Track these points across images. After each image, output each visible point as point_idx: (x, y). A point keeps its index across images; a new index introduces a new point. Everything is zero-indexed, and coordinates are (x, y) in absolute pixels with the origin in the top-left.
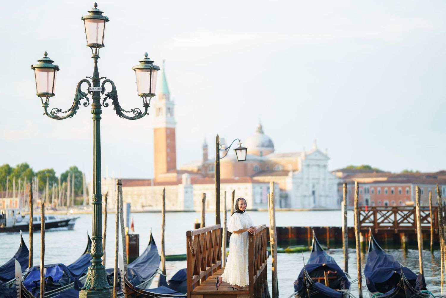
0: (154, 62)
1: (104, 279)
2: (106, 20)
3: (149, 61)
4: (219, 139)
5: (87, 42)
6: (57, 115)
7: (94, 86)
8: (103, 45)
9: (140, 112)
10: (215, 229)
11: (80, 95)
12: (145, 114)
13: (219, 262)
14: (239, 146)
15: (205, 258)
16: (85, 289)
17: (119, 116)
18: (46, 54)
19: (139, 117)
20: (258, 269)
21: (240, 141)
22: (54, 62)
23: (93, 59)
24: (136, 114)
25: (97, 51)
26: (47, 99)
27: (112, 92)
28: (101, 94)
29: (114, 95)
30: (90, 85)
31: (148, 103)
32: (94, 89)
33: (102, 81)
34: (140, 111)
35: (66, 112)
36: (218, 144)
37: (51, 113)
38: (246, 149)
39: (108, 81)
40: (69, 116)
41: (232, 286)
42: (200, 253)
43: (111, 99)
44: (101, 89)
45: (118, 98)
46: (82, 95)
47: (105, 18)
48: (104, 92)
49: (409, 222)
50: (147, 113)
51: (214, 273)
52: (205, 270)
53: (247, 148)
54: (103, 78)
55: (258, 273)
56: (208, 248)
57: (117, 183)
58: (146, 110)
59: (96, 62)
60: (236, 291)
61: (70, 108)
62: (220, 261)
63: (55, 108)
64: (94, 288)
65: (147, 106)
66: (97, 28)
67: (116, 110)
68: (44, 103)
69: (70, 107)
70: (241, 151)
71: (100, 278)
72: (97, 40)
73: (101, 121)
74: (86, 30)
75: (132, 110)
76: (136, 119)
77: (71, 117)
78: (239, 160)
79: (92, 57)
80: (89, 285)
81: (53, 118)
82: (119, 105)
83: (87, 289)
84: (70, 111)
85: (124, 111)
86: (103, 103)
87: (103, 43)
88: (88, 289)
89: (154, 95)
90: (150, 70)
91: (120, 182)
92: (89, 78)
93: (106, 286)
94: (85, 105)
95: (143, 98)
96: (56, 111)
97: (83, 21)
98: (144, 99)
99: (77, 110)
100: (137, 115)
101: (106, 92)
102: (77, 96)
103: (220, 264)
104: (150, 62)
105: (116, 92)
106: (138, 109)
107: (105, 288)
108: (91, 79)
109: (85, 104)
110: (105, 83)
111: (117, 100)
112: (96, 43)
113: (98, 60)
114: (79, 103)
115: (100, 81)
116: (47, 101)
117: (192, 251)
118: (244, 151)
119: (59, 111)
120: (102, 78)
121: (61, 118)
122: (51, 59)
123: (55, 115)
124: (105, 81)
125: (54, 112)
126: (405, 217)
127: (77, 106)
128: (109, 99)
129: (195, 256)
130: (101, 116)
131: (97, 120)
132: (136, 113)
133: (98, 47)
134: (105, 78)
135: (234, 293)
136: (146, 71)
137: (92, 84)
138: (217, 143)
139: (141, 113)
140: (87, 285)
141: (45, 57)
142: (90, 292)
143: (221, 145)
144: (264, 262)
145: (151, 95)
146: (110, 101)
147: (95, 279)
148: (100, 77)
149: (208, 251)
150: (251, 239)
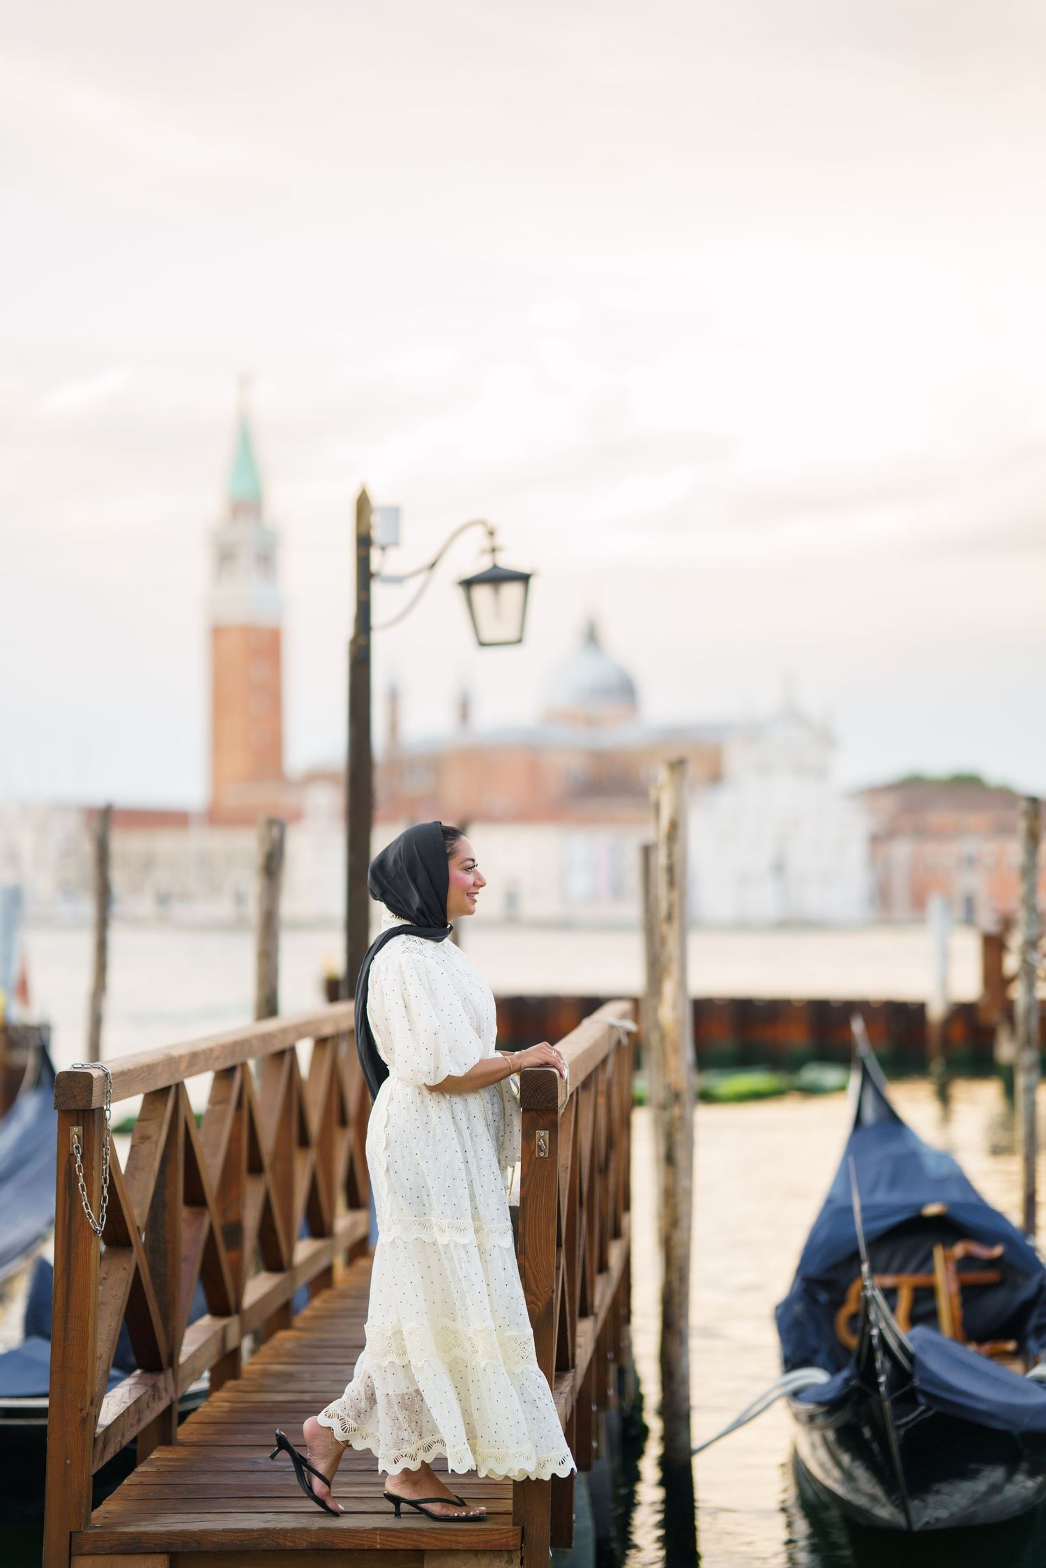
4: (370, 511)
10: (327, 1030)
13: (353, 1226)
14: (482, 565)
15: (234, 1232)
20: (585, 1311)
21: (491, 533)
36: (364, 543)
38: (524, 578)
41: (391, 1488)
51: (317, 1303)
52: (238, 1309)
53: (529, 571)
55: (586, 1334)
56: (267, 1159)
60: (419, 1531)
62: (361, 1216)
70: (497, 592)
78: (487, 636)
103: (360, 1232)
117: (96, 1220)
118: (511, 591)
129: (127, 1247)
135: (400, 1544)
138: (361, 529)
143: (383, 548)
144: (615, 1235)
149: (268, 1176)
150: (542, 1133)
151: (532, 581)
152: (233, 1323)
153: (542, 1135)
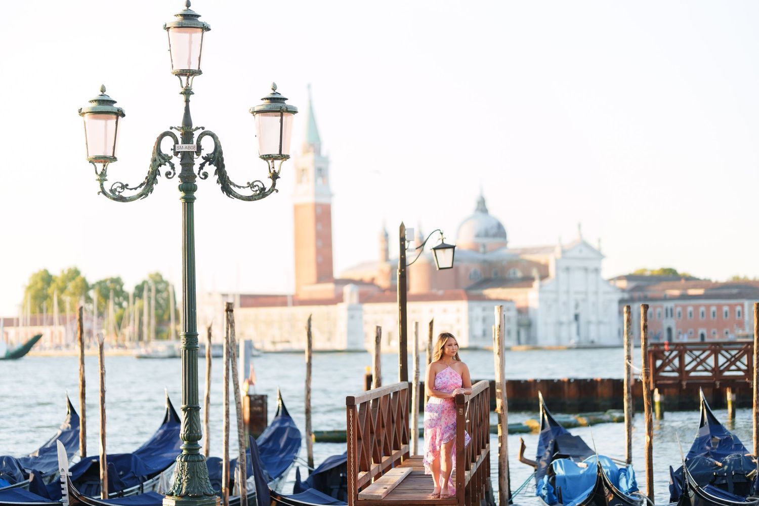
0: (287, 99)
1: (203, 478)
2: (205, 28)
3: (278, 99)
4: (405, 230)
5: (173, 67)
6: (121, 194)
7: (184, 142)
8: (199, 72)
9: (262, 187)
10: (397, 390)
11: (160, 158)
12: (271, 191)
13: (405, 447)
14: (440, 243)
15: (379, 441)
16: (172, 494)
17: (227, 194)
18: (103, 90)
19: (261, 196)
20: (474, 461)
21: (442, 234)
22: (115, 102)
23: (182, 95)
24: (256, 191)
25: (190, 83)
26: (104, 166)
27: (214, 153)
28: (195, 156)
29: (218, 158)
30: (176, 142)
31: (277, 171)
32: (185, 148)
33: (196, 134)
34: (263, 185)
35: (136, 189)
36: (403, 239)
37: (111, 191)
38: (453, 247)
39: (207, 134)
40: (140, 196)
42: (371, 433)
43: (212, 165)
44: (196, 147)
45: (225, 162)
46: (163, 158)
47: (203, 25)
48: (200, 152)
49: (739, 369)
50: (276, 190)
52: (381, 463)
53: (454, 245)
54: (199, 128)
56: (385, 424)
57: (225, 308)
58: (274, 185)
59: (187, 101)
61: (142, 182)
62: (407, 446)
63: (117, 182)
64: (187, 493)
65: (275, 176)
66: (190, 42)
67: (220, 184)
68: (99, 173)
69: (143, 180)
70: (444, 252)
71: (197, 475)
72: (189, 63)
73: (196, 203)
74: (170, 46)
75: (248, 183)
76: (255, 200)
77: (144, 198)
78: (441, 267)
79: (181, 93)
80: (179, 487)
81: (114, 199)
82: (226, 175)
83: (174, 495)
84: (143, 187)
85: (235, 185)
86: (199, 171)
87: (199, 68)
88: (176, 495)
89: (287, 157)
90: (280, 113)
91: (230, 306)
92: (175, 128)
93: (207, 491)
94: (169, 176)
95: (269, 163)
96: (120, 187)
97: (166, 31)
98: (271, 164)
99: (154, 184)
100: (258, 192)
101: (204, 153)
102: (154, 160)
103: (407, 451)
104: (281, 99)
105: (221, 153)
106: (259, 181)
107: (206, 495)
108: (178, 130)
109: (168, 174)
110: (202, 138)
111: (223, 166)
112: (187, 68)
113: (191, 97)
114: (157, 172)
115: (193, 134)
116: (103, 170)
118: (450, 251)
119: (124, 187)
120: (197, 128)
121: (127, 199)
122: (113, 98)
123: (117, 193)
124: (202, 134)
125: (116, 189)
126: (733, 361)
127: (155, 178)
128: (210, 164)
129: (361, 439)
130: (196, 194)
131: (189, 201)
132: (256, 188)
133: (192, 75)
134: (203, 128)
136: (273, 116)
137: (180, 140)
138: (402, 236)
139: (264, 189)
140: (175, 488)
141: (101, 95)
142: (181, 499)
143: (408, 241)
144: (484, 447)
145: (282, 157)
146: (211, 169)
147: (188, 478)
148: (194, 127)
149: (385, 428)
150: (461, 409)
151: (456, 248)
152: (380, 465)
153: (461, 410)
